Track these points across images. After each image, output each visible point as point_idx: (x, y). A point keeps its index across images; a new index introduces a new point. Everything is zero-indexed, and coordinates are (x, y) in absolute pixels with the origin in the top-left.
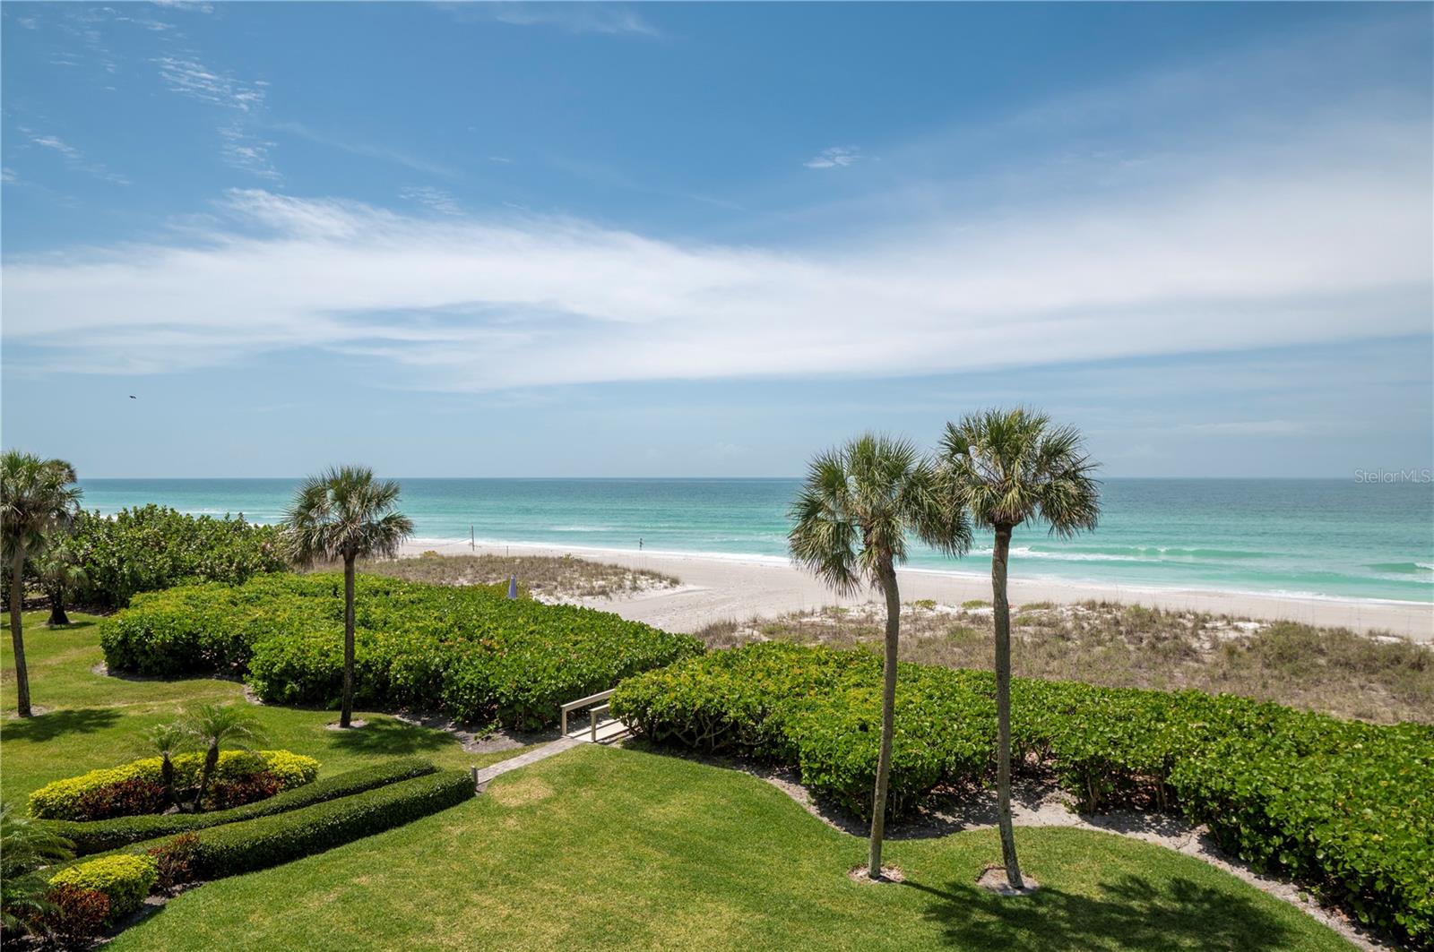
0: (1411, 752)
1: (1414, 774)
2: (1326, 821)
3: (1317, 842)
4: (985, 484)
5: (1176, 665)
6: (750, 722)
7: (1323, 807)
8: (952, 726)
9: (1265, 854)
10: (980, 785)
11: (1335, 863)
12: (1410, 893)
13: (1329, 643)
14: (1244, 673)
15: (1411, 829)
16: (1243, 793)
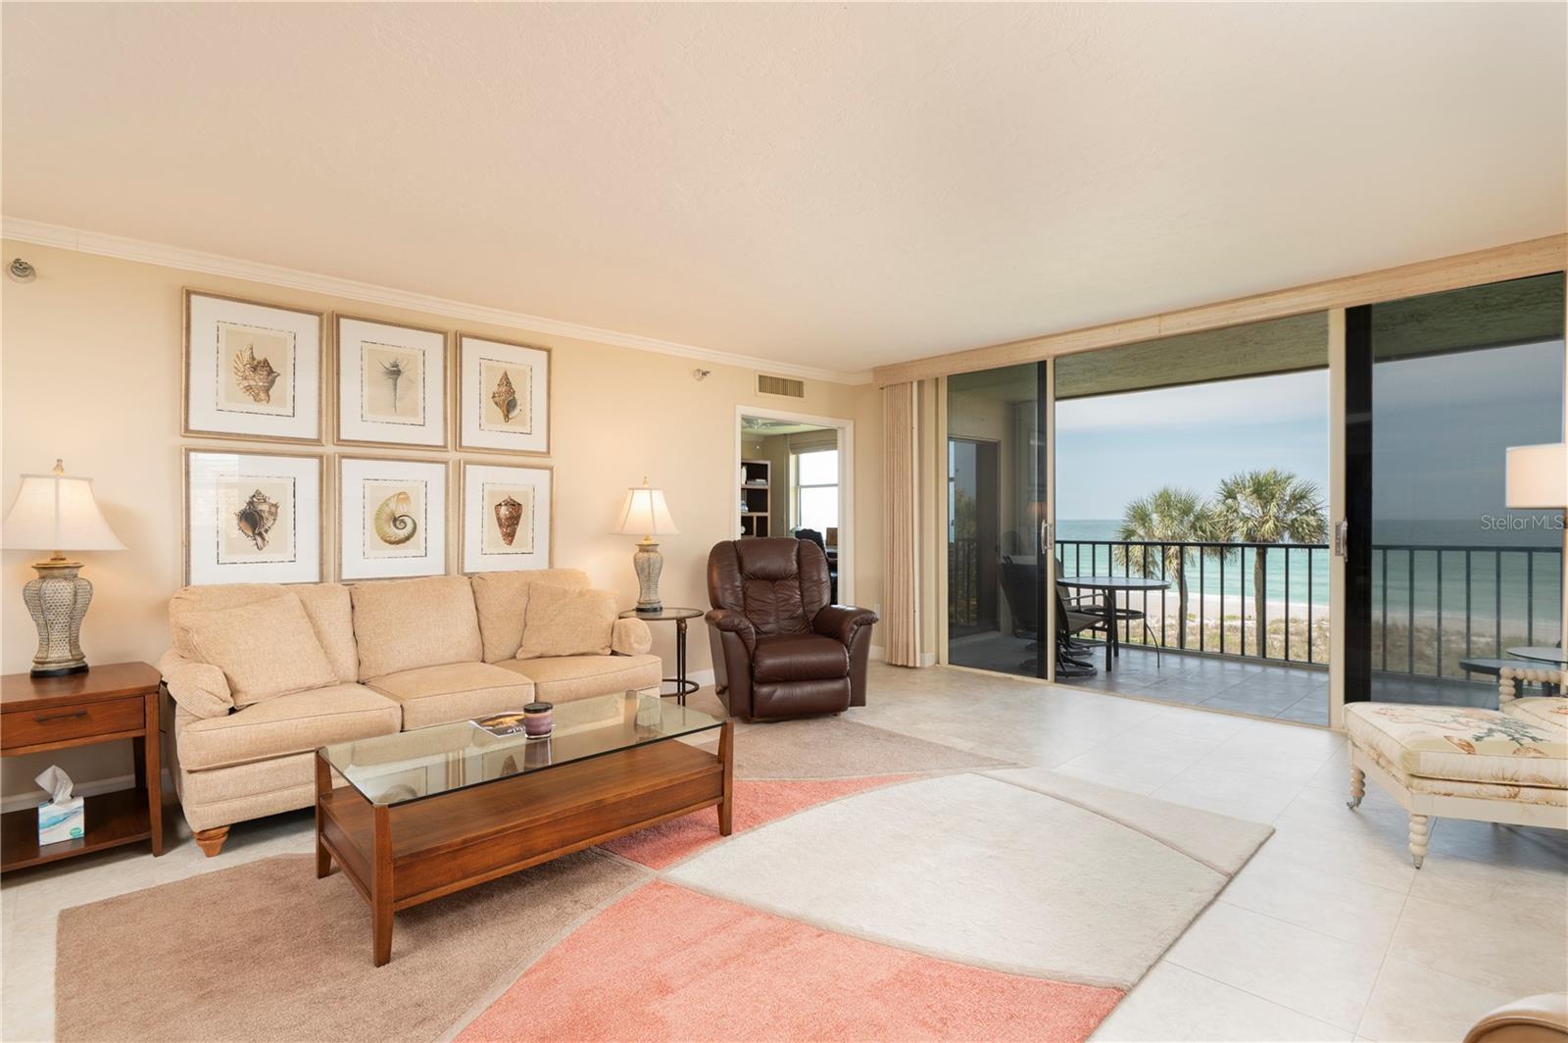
4: (1249, 518)
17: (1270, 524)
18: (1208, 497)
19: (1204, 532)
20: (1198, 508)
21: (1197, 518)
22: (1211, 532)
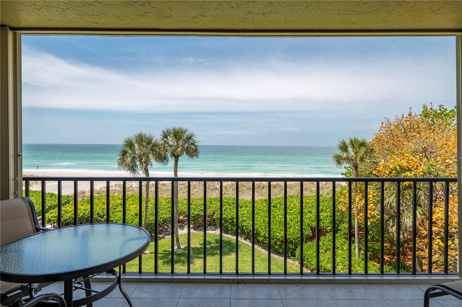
0: (261, 205)
1: (261, 209)
2: (245, 221)
3: (244, 225)
4: (172, 146)
5: (214, 192)
6: (99, 218)
7: (245, 218)
8: (161, 211)
9: (234, 231)
10: (168, 226)
11: (247, 230)
12: (260, 232)
13: (246, 184)
14: (229, 193)
15: (261, 220)
16: (229, 218)
17: (180, 149)
18: (157, 137)
19: (156, 152)
20: (153, 141)
21: (153, 146)
22: (159, 152)
